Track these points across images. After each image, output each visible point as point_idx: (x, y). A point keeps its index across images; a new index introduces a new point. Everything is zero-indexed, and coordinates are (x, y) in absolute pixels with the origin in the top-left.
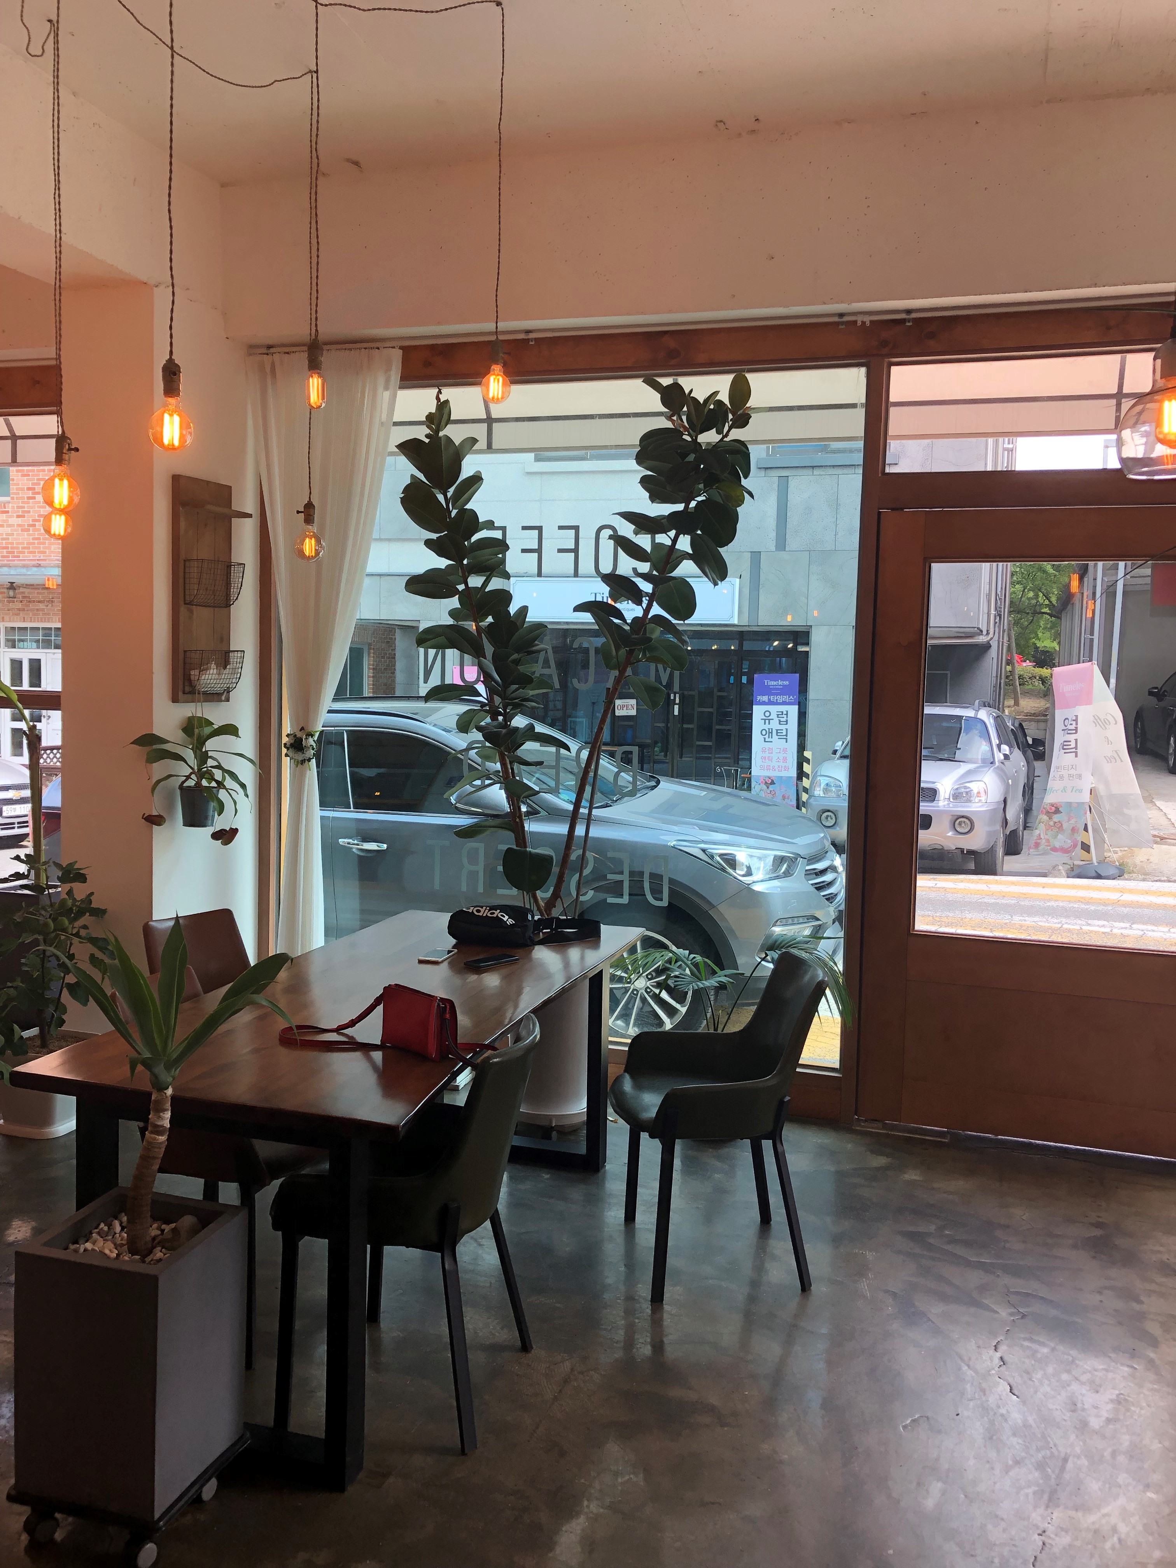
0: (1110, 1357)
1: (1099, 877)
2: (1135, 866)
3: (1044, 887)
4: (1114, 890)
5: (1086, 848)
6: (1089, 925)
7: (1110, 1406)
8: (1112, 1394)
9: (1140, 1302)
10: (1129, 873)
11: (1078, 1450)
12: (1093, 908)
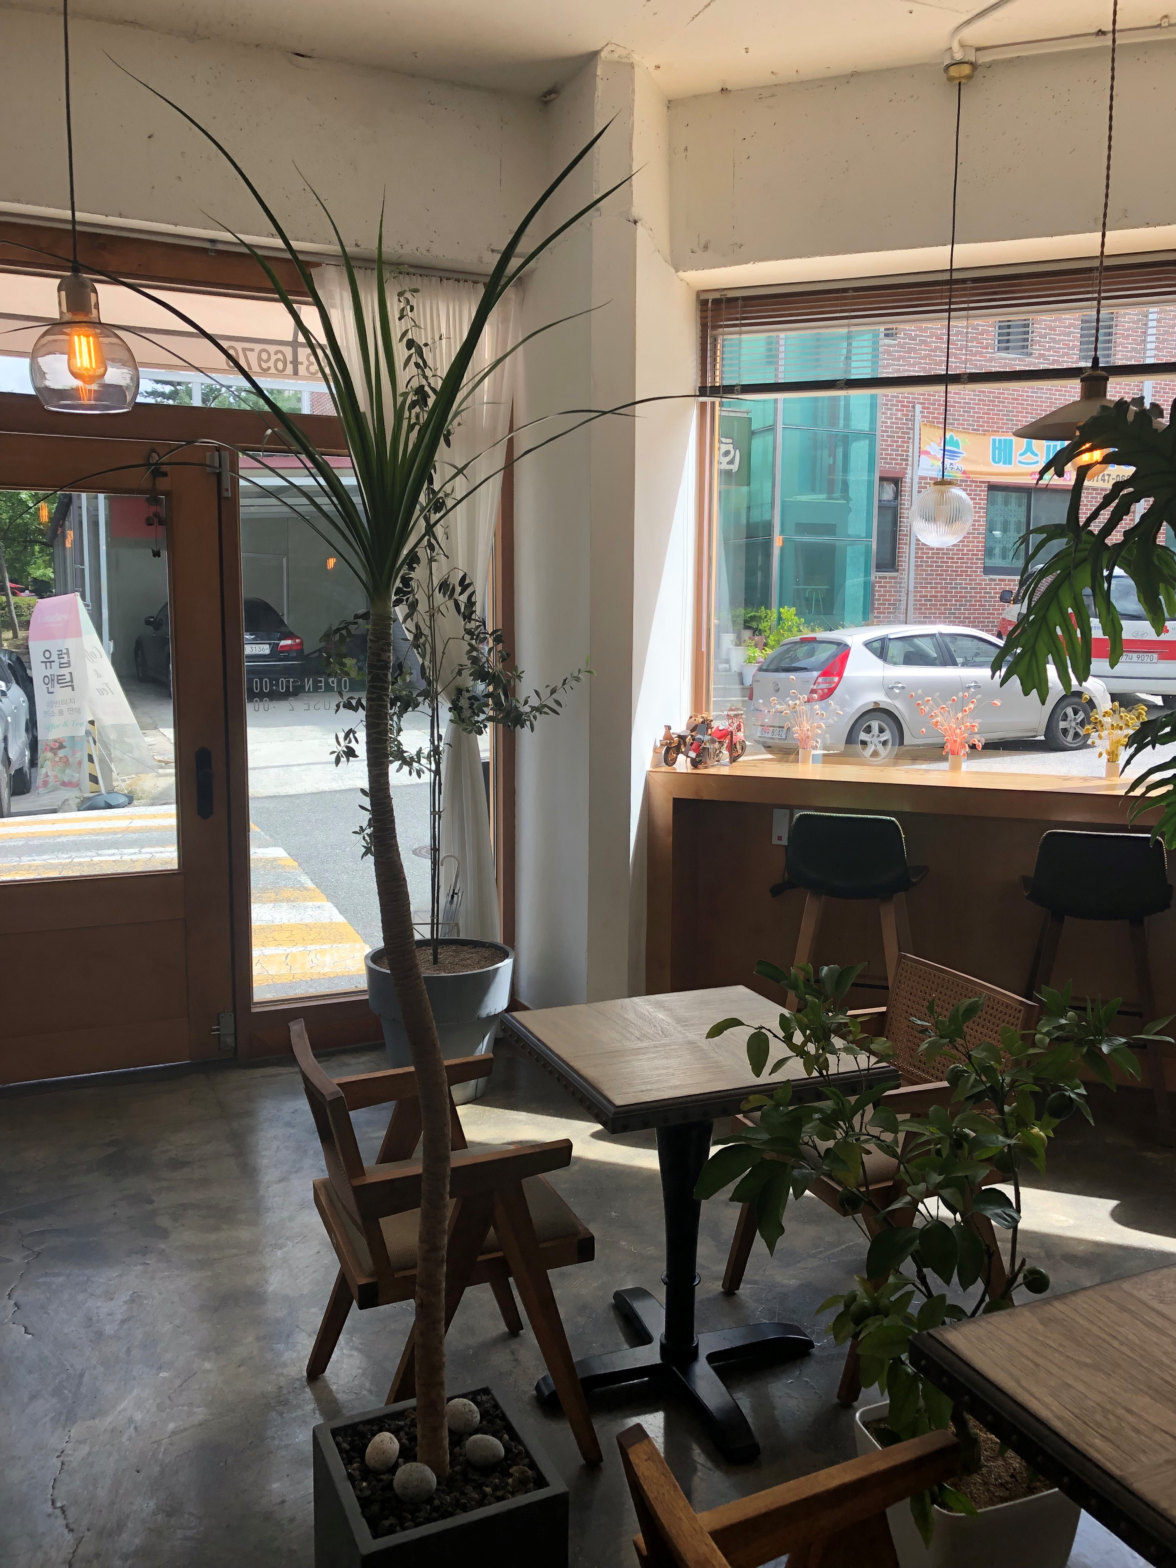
0: (124, 1262)
1: (110, 807)
2: (144, 792)
3: (53, 824)
4: (125, 817)
5: (94, 779)
6: (99, 855)
7: (125, 1308)
8: (125, 1296)
9: (151, 1202)
10: (139, 799)
11: (94, 1361)
12: (103, 838)
